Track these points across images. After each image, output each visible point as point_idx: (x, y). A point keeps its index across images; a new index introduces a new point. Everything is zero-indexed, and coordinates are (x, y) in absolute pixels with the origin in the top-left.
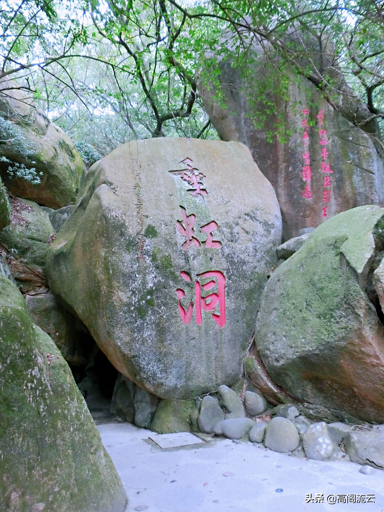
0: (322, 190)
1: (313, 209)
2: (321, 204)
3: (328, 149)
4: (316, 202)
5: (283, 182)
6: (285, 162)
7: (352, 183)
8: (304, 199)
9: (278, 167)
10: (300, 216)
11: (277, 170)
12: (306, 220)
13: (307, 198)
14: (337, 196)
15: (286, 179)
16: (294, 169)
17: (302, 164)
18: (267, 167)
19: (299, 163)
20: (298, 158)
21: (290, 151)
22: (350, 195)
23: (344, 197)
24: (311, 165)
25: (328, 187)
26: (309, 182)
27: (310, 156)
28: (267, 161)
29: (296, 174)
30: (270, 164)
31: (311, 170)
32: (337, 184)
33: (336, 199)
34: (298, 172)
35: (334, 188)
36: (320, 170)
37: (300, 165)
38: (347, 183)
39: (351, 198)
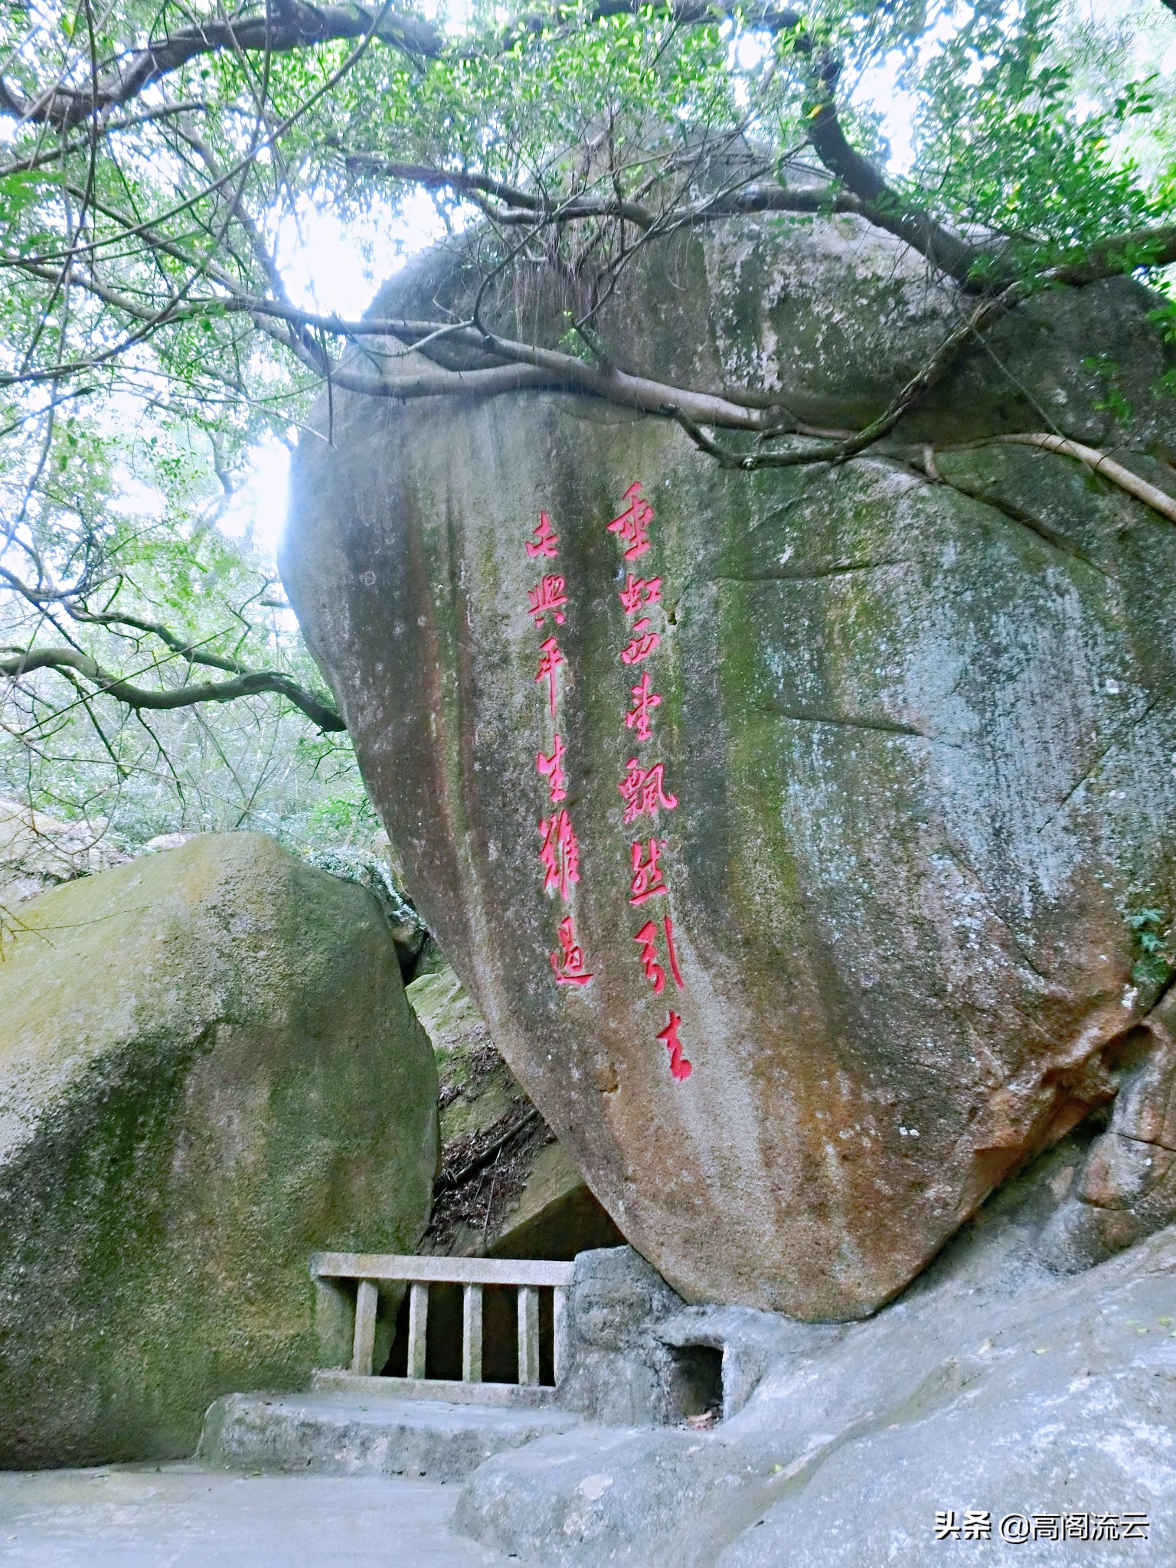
0: (625, 923)
1: (613, 1045)
2: (640, 1005)
3: (660, 677)
4: (614, 1003)
5: (484, 919)
6: (467, 828)
7: (779, 842)
8: (563, 996)
9: (452, 860)
10: (571, 1085)
11: (454, 875)
12: (608, 1101)
13: (574, 983)
14: (705, 941)
15: (491, 903)
16: (507, 851)
17: (538, 812)
18: (420, 871)
19: (522, 810)
20: (515, 784)
21: (477, 766)
22: (780, 920)
23: (747, 942)
24: (571, 804)
25: (656, 896)
26: (570, 897)
27: (572, 754)
28: (410, 844)
29: (516, 869)
30: (425, 854)
31: (578, 832)
32: (694, 874)
33: (705, 962)
34: (524, 859)
35: (683, 898)
36: (614, 816)
37: (531, 817)
38: (753, 846)
39: (787, 937)
